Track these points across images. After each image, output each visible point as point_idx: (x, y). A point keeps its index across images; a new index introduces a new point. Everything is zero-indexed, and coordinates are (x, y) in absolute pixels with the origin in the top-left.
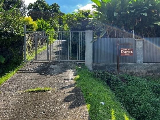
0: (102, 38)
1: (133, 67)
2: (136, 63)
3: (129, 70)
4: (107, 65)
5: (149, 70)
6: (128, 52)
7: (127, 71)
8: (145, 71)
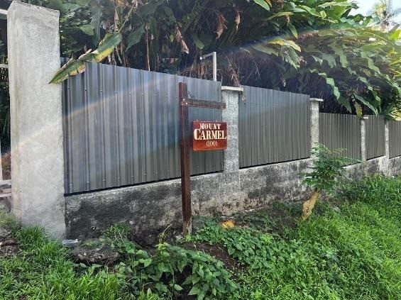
0: (105, 61)
1: (217, 185)
2: (222, 171)
3: (208, 199)
4: (135, 196)
5: (252, 189)
6: (215, 136)
7: (200, 206)
8: (244, 195)
